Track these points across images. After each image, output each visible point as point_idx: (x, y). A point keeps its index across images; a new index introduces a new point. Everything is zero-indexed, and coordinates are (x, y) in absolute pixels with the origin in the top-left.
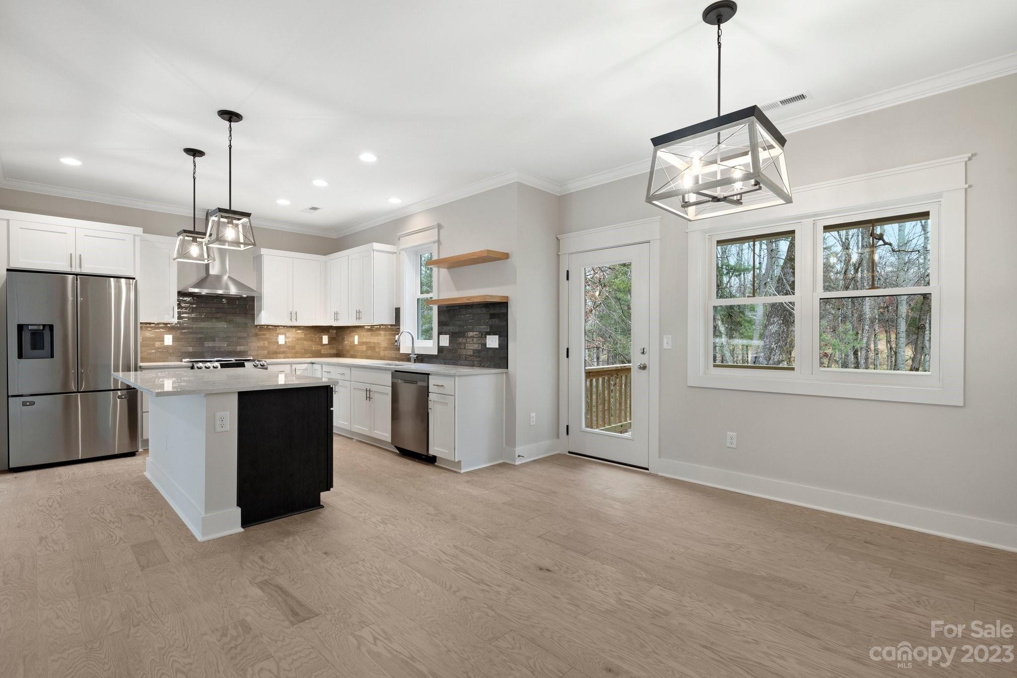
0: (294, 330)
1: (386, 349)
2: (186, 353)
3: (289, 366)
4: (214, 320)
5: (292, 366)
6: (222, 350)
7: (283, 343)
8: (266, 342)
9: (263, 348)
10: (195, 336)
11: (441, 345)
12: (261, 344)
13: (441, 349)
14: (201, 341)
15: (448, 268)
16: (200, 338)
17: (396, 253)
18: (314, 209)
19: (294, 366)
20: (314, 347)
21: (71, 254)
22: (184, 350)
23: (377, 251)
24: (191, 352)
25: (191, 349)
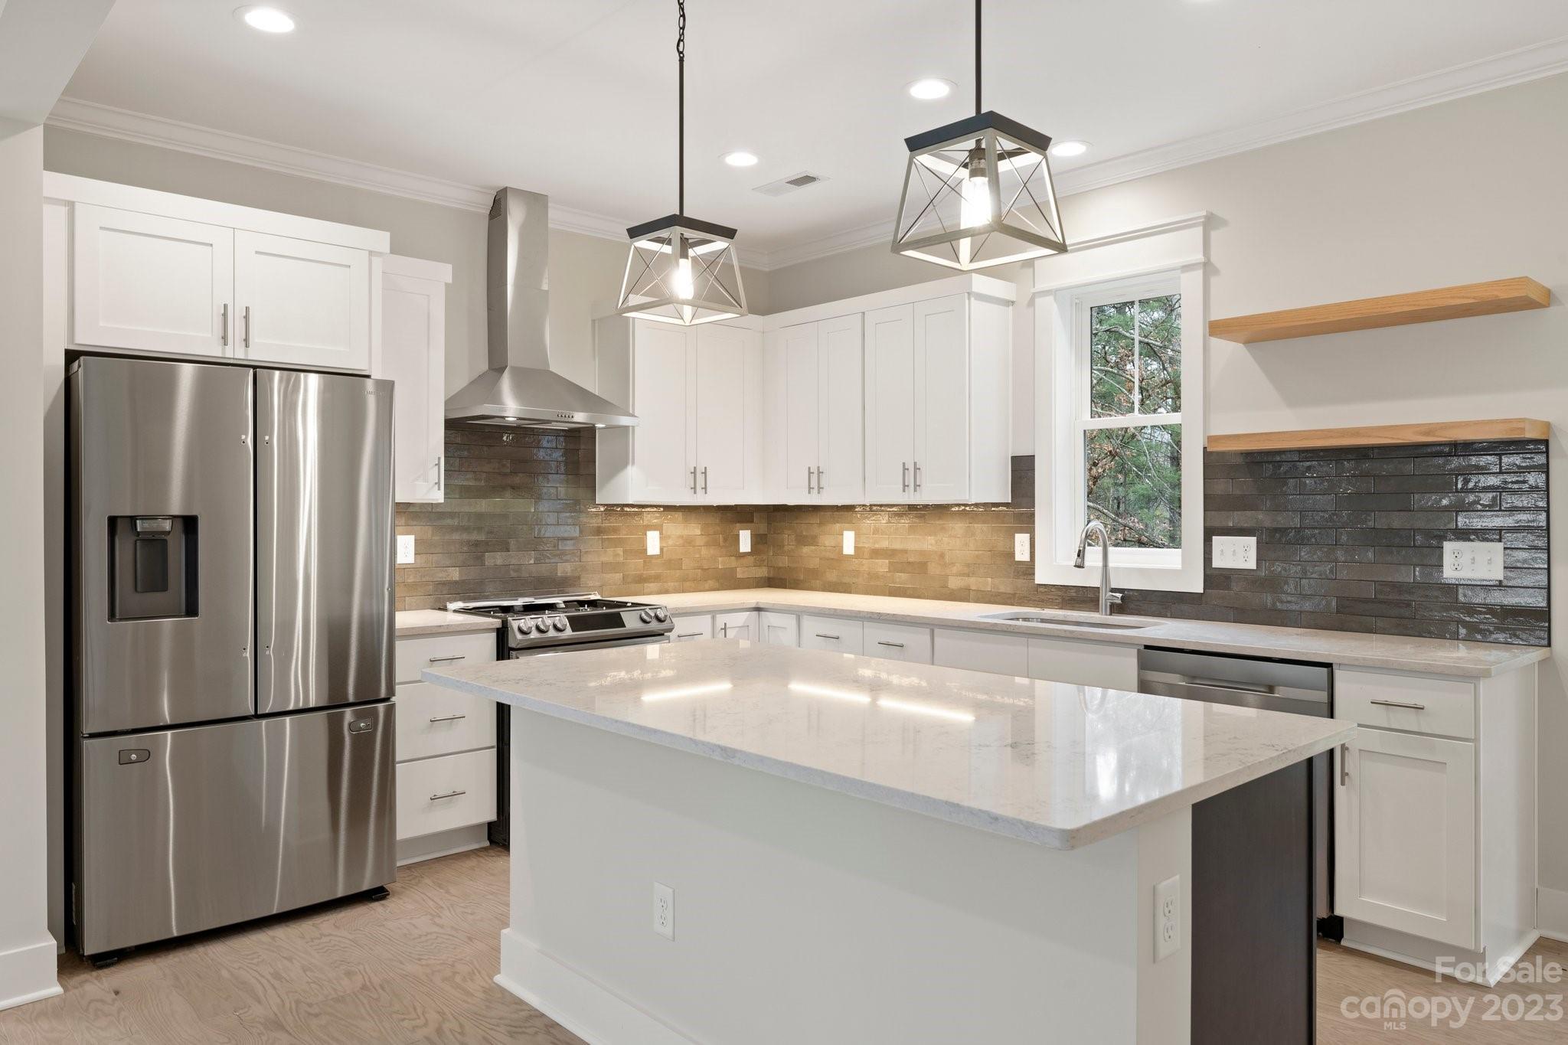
0: (679, 515)
1: (970, 570)
2: (444, 584)
3: (708, 617)
4: (508, 493)
5: (713, 618)
6: (525, 574)
7: (657, 552)
8: (620, 551)
9: (614, 567)
10: (465, 537)
11: (1217, 563)
12: (608, 556)
13: (1215, 578)
14: (477, 551)
15: (1247, 342)
16: (477, 544)
17: (1013, 302)
18: (807, 180)
19: (721, 619)
20: (723, 562)
21: (225, 306)
22: (441, 576)
23: (982, 298)
24: (456, 582)
25: (455, 574)
